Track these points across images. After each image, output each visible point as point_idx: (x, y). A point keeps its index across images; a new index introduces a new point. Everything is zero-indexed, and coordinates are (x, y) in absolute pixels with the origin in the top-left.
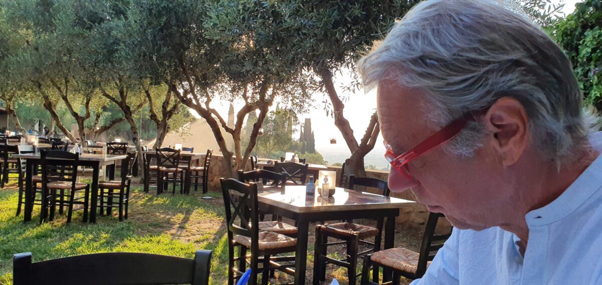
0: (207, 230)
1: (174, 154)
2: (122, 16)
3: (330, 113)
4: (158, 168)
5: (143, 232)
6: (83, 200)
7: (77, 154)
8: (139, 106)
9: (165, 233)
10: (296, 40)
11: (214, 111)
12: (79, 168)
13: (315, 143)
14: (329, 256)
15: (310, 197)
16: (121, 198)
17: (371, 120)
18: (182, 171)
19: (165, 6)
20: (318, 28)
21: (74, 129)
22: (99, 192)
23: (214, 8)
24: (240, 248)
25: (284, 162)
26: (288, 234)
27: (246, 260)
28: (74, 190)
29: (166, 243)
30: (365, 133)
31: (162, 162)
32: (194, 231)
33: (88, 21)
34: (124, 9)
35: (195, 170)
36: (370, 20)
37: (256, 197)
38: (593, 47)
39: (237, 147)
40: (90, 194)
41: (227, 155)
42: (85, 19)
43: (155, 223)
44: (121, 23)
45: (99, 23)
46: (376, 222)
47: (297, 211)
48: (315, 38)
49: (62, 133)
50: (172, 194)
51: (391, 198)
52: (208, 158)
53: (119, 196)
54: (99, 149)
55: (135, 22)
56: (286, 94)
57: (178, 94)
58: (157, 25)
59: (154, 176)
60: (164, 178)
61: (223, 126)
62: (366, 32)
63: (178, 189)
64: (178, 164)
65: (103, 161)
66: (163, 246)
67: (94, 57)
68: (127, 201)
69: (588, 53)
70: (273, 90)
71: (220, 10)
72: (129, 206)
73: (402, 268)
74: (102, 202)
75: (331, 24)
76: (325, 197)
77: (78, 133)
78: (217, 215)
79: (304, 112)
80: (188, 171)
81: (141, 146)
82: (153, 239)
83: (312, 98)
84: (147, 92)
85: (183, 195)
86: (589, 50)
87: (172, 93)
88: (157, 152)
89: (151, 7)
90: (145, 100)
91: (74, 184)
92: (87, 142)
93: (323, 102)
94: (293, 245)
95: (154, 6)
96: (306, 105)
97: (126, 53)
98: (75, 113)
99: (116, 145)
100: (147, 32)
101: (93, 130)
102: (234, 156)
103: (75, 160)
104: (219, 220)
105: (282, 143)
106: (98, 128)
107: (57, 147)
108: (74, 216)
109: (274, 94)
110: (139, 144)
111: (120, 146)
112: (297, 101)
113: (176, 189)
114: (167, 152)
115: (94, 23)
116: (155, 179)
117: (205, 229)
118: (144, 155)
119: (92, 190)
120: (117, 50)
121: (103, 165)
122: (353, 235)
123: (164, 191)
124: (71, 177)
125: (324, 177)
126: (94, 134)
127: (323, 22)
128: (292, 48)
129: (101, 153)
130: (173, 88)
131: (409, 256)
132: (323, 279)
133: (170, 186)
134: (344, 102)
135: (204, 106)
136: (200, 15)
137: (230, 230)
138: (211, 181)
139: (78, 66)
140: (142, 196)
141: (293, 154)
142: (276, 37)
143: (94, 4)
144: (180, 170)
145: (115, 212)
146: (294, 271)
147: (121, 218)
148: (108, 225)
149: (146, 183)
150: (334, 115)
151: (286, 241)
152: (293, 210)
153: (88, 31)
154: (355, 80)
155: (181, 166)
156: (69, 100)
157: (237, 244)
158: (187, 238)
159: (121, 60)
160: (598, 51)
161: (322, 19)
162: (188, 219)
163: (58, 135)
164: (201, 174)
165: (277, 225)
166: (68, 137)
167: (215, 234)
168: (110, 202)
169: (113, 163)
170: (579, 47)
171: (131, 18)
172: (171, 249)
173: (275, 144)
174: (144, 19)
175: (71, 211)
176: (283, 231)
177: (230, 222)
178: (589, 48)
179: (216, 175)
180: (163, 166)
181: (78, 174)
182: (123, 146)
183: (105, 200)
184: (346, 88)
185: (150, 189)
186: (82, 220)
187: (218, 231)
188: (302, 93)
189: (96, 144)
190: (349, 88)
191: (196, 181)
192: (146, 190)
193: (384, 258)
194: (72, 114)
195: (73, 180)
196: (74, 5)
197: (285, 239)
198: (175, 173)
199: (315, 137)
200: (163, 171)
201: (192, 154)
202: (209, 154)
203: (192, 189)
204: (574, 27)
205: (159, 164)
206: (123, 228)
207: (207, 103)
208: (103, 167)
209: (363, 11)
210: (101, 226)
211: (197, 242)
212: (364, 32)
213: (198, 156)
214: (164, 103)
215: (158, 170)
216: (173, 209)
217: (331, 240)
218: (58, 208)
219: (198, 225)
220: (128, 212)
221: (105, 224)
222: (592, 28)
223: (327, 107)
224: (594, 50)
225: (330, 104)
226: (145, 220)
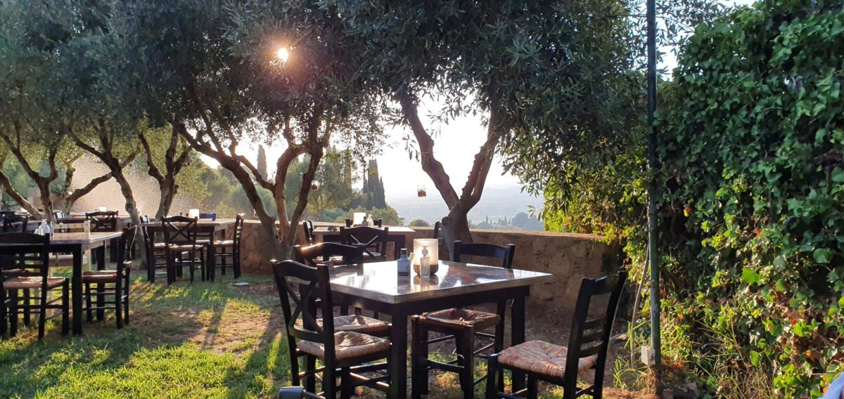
0: (250, 333)
1: (188, 225)
2: (100, 29)
3: (414, 155)
4: (167, 247)
5: (154, 341)
6: (60, 302)
7: (47, 235)
8: (130, 157)
9: (187, 341)
10: (366, 52)
11: (243, 159)
12: (51, 255)
13: (385, 194)
14: (431, 358)
15: (404, 278)
16: (118, 296)
17: (475, 161)
18: (202, 248)
19: (164, 12)
20: (398, 35)
21: (33, 195)
22: (84, 287)
23: (240, 12)
24: (306, 359)
25: (352, 227)
26: (374, 332)
27: (316, 374)
28: (45, 288)
29: (191, 356)
30: (467, 180)
31: (171, 237)
32: (230, 335)
33: (47, 37)
34: (100, 18)
35: (220, 246)
36: (472, 21)
37: (328, 285)
38: (794, 46)
39: (280, 210)
40: (70, 291)
41: (268, 222)
42: (42, 35)
43: (170, 327)
44: (98, 40)
45: (64, 40)
46: (496, 306)
47: (391, 301)
48: (394, 49)
49: (13, 202)
50: (189, 281)
51: (514, 270)
52: (239, 228)
53: (114, 292)
54: (78, 226)
55: (121, 36)
56: (347, 129)
57: (189, 137)
58: (154, 40)
59: (162, 257)
60: (176, 260)
61: (257, 180)
62: (467, 38)
63: (198, 274)
64: (195, 239)
65: (87, 242)
66: (189, 361)
67: (61, 91)
68: (126, 299)
69: (785, 54)
70: (328, 124)
71: (250, 14)
72: (130, 306)
73: (544, 370)
74: (89, 303)
75: (416, 28)
76: (425, 277)
77: (40, 202)
78: (260, 309)
79: (375, 153)
80: (210, 247)
81: (140, 215)
82: (171, 351)
83: (385, 132)
84: (141, 137)
85: (206, 283)
86: (789, 51)
87: (179, 136)
88: (163, 224)
89: (144, 14)
90: (138, 148)
91: (45, 280)
92: (56, 214)
93: (404, 139)
94: (384, 348)
95: (149, 13)
96: (377, 143)
97: (110, 84)
98: (34, 172)
99: (101, 216)
100: (140, 51)
101: (63, 196)
102: (277, 222)
103: (44, 245)
104: (264, 316)
105: (339, 197)
106: (70, 193)
107: (11, 226)
108: (49, 326)
109: (329, 129)
110: (134, 213)
111: (106, 216)
112: (364, 138)
113: (195, 274)
114: (178, 222)
115: (56, 40)
116: (164, 262)
117: (245, 331)
118: (144, 228)
119: (73, 286)
120: (95, 79)
121: (87, 249)
122: (466, 328)
123: (177, 278)
124: (38, 270)
125: (423, 248)
126: (65, 201)
127: (404, 27)
128: (360, 66)
129: (82, 230)
130: (179, 129)
131: (549, 352)
132: (426, 392)
133: (186, 271)
134: (433, 138)
135: (228, 153)
136: (217, 22)
137: (291, 334)
138: (245, 259)
139: (35, 104)
140: (146, 288)
141: (364, 214)
142: (332, 50)
143: (54, 12)
144: (200, 246)
145: (109, 316)
146: (387, 385)
147: (120, 323)
148: (102, 336)
149: (149, 268)
150: (420, 158)
151: (374, 344)
152: (384, 300)
153: (48, 53)
154: (447, 105)
155: (201, 242)
156: (23, 154)
157: (301, 353)
158: (221, 347)
159: (103, 93)
160: (801, 52)
161: (403, 22)
162: (219, 317)
163: (8, 206)
164: (229, 251)
165: (356, 320)
166: (25, 209)
167: (261, 338)
168: (101, 302)
169: (102, 245)
170: (774, 47)
171: (112, 29)
172: (201, 365)
173: (330, 199)
174: (134, 33)
175: (43, 321)
176: (366, 329)
177: (290, 323)
178: (788, 48)
179: (250, 250)
180: (173, 243)
181: (50, 264)
182: (111, 216)
183: (94, 299)
184: (435, 118)
185: (156, 276)
186: (61, 331)
187: (265, 333)
188: (370, 127)
189: (70, 217)
190: (439, 118)
191: (223, 260)
192: (151, 278)
193: (517, 358)
194: (30, 174)
195: (44, 273)
196: (23, 14)
197: (372, 341)
198: (192, 253)
199: (384, 185)
200: (174, 250)
201: (214, 222)
202: (240, 221)
203: (218, 273)
204: (763, 20)
205: (167, 240)
206: (124, 339)
207: (232, 148)
208: (86, 252)
209: (460, 8)
210: (91, 337)
211: (236, 351)
212: (464, 38)
213: (224, 224)
214: (168, 151)
215: (167, 248)
216: (194, 303)
217: (432, 335)
218: (21, 316)
219: (234, 325)
220: (129, 314)
221: (96, 335)
222: (789, 19)
223: (409, 146)
224: (795, 52)
225: (413, 141)
226: (155, 324)
